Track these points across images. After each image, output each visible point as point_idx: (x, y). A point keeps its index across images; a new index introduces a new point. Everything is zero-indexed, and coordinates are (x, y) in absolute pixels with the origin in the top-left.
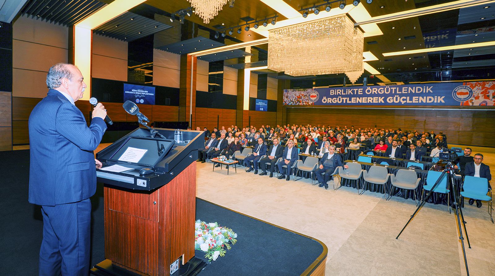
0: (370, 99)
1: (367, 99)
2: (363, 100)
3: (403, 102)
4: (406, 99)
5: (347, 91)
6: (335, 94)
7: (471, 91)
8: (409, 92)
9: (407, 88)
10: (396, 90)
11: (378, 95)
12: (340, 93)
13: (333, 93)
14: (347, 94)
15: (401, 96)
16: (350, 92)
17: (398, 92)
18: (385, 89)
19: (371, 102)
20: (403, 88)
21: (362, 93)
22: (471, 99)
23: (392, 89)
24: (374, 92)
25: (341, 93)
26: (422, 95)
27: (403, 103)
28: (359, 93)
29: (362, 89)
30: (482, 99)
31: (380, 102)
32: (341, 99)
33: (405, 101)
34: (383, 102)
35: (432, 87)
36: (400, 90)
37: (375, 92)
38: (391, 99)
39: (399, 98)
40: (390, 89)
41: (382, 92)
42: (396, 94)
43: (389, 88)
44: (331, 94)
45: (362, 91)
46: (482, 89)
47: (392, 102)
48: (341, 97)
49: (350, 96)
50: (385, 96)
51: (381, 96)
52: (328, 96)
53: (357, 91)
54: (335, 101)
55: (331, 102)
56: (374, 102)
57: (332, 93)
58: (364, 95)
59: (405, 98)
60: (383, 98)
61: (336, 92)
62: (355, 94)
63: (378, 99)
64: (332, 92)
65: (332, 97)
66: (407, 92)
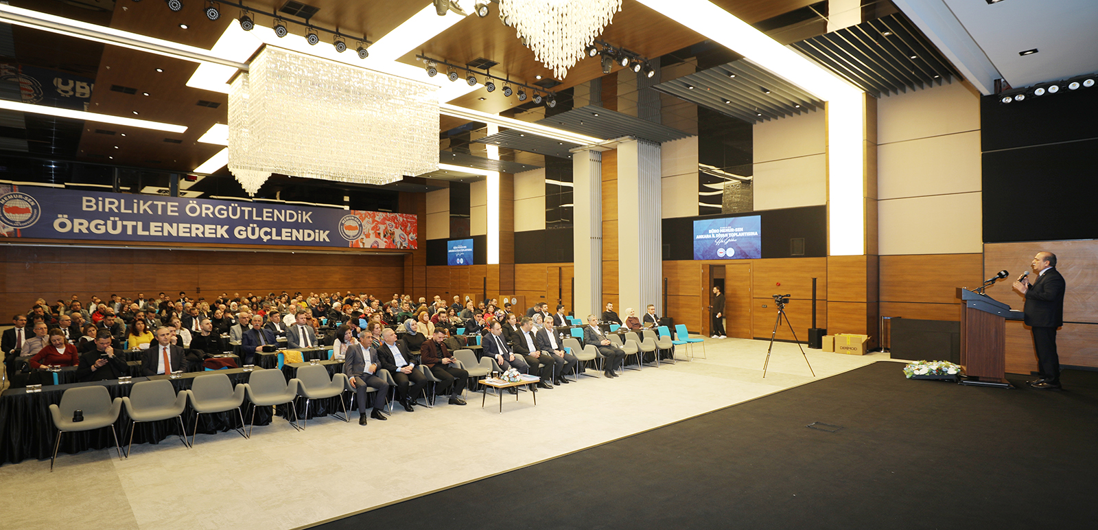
0: (197, 229)
1: (190, 228)
2: (181, 230)
3: (265, 238)
4: (271, 232)
5: (135, 205)
6: (100, 210)
7: (361, 225)
8: (275, 220)
9: (271, 210)
10: (250, 213)
11: (216, 221)
12: (113, 207)
13: (91, 207)
14: (135, 211)
15: (262, 224)
16: (144, 207)
17: (255, 218)
18: (230, 208)
19: (201, 235)
20: (265, 210)
21: (177, 214)
22: (361, 237)
23: (244, 210)
24: (206, 214)
25: (119, 208)
26: (297, 226)
27: (265, 240)
28: (169, 213)
29: (177, 204)
30: (373, 238)
31: (219, 236)
32: (119, 224)
33: (269, 237)
34: (226, 236)
35: (310, 213)
36: (260, 214)
37: (209, 212)
38: (242, 230)
39: (257, 229)
40: (239, 208)
41: (223, 214)
42: (251, 220)
43: (236, 207)
44: (84, 208)
45: (176, 209)
46: (373, 222)
47: (244, 236)
48: (117, 219)
49: (146, 220)
50: (232, 224)
51: (221, 222)
52: (76, 213)
53: (164, 208)
54: (99, 228)
55: (85, 231)
56: (207, 235)
57: (88, 206)
58: (182, 218)
59: (269, 230)
60: (226, 227)
61: (100, 203)
62: (160, 213)
63: (216, 229)
64: (88, 203)
65: (90, 216)
66: (271, 219)
